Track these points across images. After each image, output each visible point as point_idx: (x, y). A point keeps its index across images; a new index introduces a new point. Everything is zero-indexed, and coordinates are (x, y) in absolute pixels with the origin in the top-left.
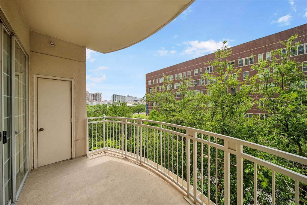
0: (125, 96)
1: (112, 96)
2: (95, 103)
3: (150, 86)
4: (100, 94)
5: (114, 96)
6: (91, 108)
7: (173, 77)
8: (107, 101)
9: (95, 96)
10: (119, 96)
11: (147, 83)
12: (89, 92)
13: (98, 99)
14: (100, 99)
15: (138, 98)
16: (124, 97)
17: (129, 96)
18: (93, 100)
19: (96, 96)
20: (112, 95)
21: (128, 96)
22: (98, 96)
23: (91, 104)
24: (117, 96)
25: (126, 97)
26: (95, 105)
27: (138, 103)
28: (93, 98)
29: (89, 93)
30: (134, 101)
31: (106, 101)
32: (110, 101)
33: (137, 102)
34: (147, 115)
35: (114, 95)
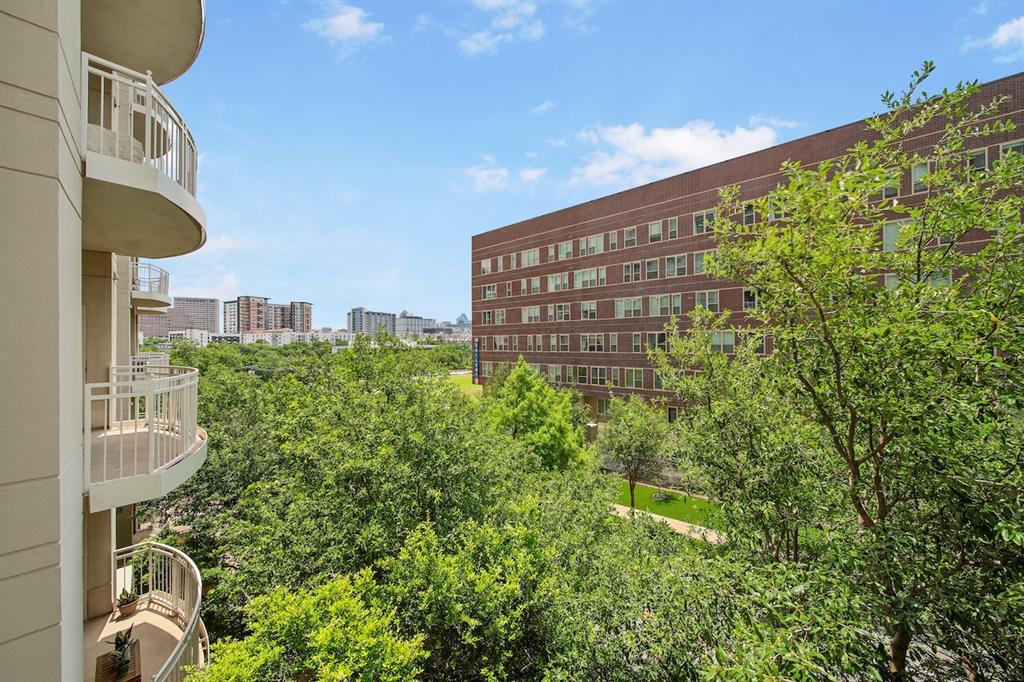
0: (394, 315)
1: (349, 314)
2: (287, 337)
3: (489, 279)
4: (305, 308)
5: (356, 316)
6: (275, 355)
7: (570, 249)
8: (330, 330)
9: (287, 313)
10: (373, 314)
11: (476, 268)
12: (266, 299)
13: (298, 323)
14: (306, 324)
15: (437, 322)
16: (389, 319)
17: (408, 315)
18: (283, 327)
19: (292, 314)
20: (350, 311)
21: (404, 316)
22: (298, 312)
23: (275, 339)
24: (367, 313)
25: (398, 316)
26: (288, 342)
27: (439, 337)
28: (283, 320)
29: (269, 302)
30: (426, 331)
31: (326, 330)
32: (344, 330)
33: (437, 335)
34: (477, 380)
35: (357, 309)
